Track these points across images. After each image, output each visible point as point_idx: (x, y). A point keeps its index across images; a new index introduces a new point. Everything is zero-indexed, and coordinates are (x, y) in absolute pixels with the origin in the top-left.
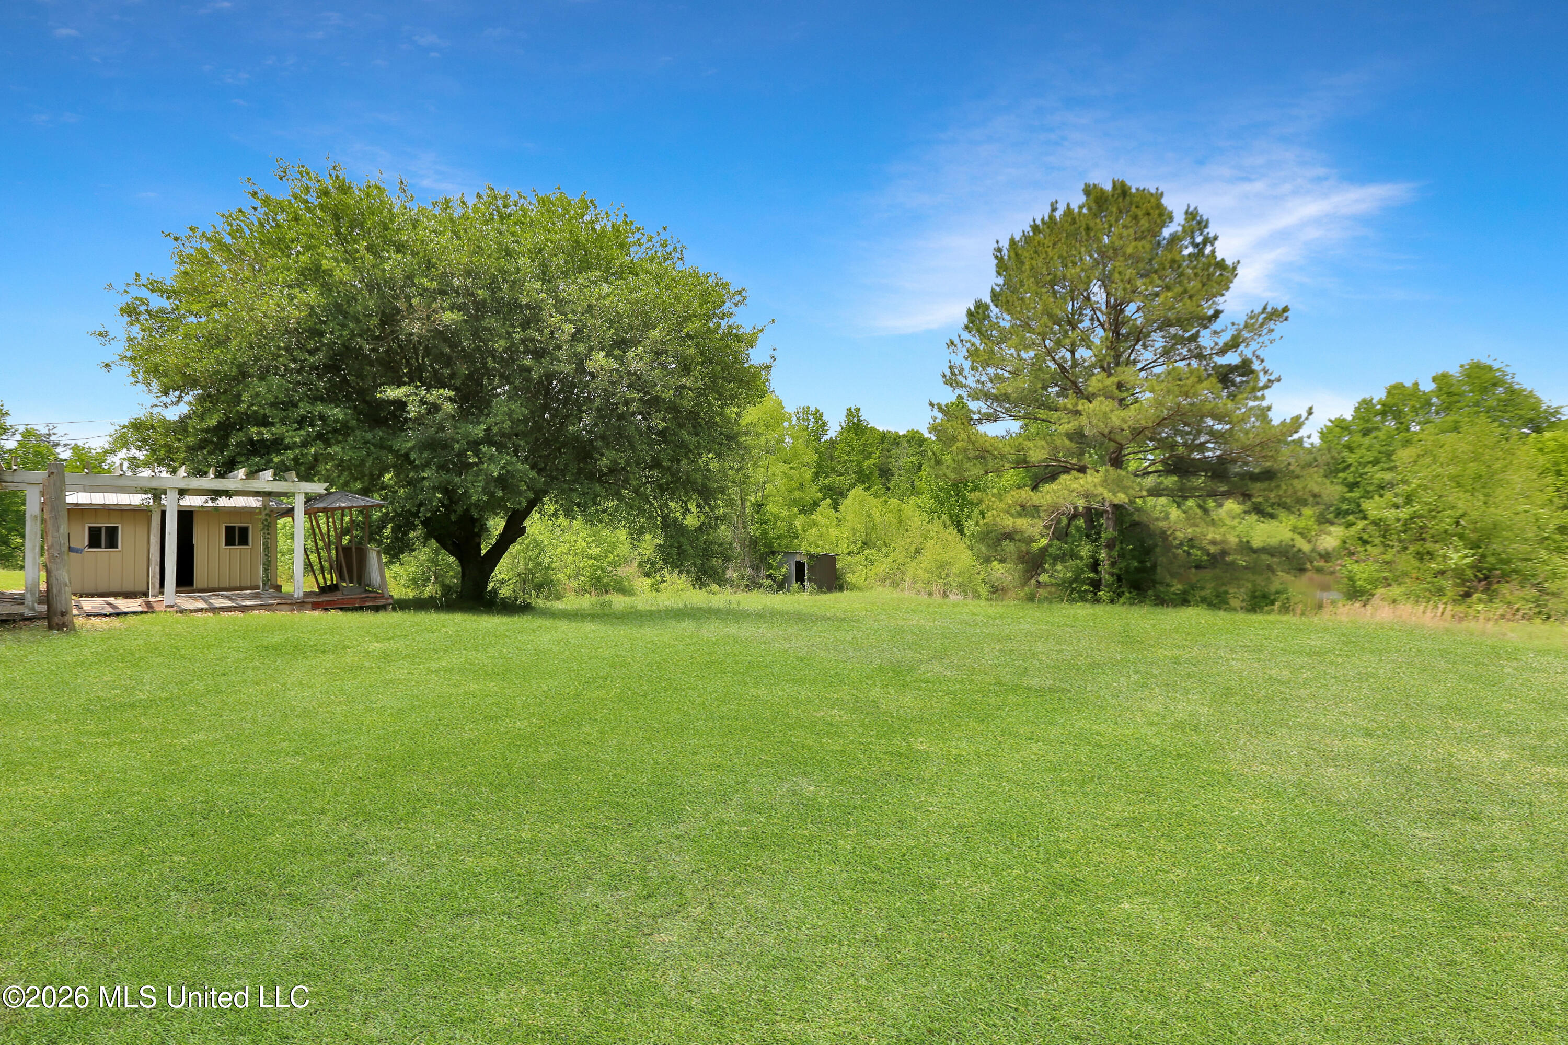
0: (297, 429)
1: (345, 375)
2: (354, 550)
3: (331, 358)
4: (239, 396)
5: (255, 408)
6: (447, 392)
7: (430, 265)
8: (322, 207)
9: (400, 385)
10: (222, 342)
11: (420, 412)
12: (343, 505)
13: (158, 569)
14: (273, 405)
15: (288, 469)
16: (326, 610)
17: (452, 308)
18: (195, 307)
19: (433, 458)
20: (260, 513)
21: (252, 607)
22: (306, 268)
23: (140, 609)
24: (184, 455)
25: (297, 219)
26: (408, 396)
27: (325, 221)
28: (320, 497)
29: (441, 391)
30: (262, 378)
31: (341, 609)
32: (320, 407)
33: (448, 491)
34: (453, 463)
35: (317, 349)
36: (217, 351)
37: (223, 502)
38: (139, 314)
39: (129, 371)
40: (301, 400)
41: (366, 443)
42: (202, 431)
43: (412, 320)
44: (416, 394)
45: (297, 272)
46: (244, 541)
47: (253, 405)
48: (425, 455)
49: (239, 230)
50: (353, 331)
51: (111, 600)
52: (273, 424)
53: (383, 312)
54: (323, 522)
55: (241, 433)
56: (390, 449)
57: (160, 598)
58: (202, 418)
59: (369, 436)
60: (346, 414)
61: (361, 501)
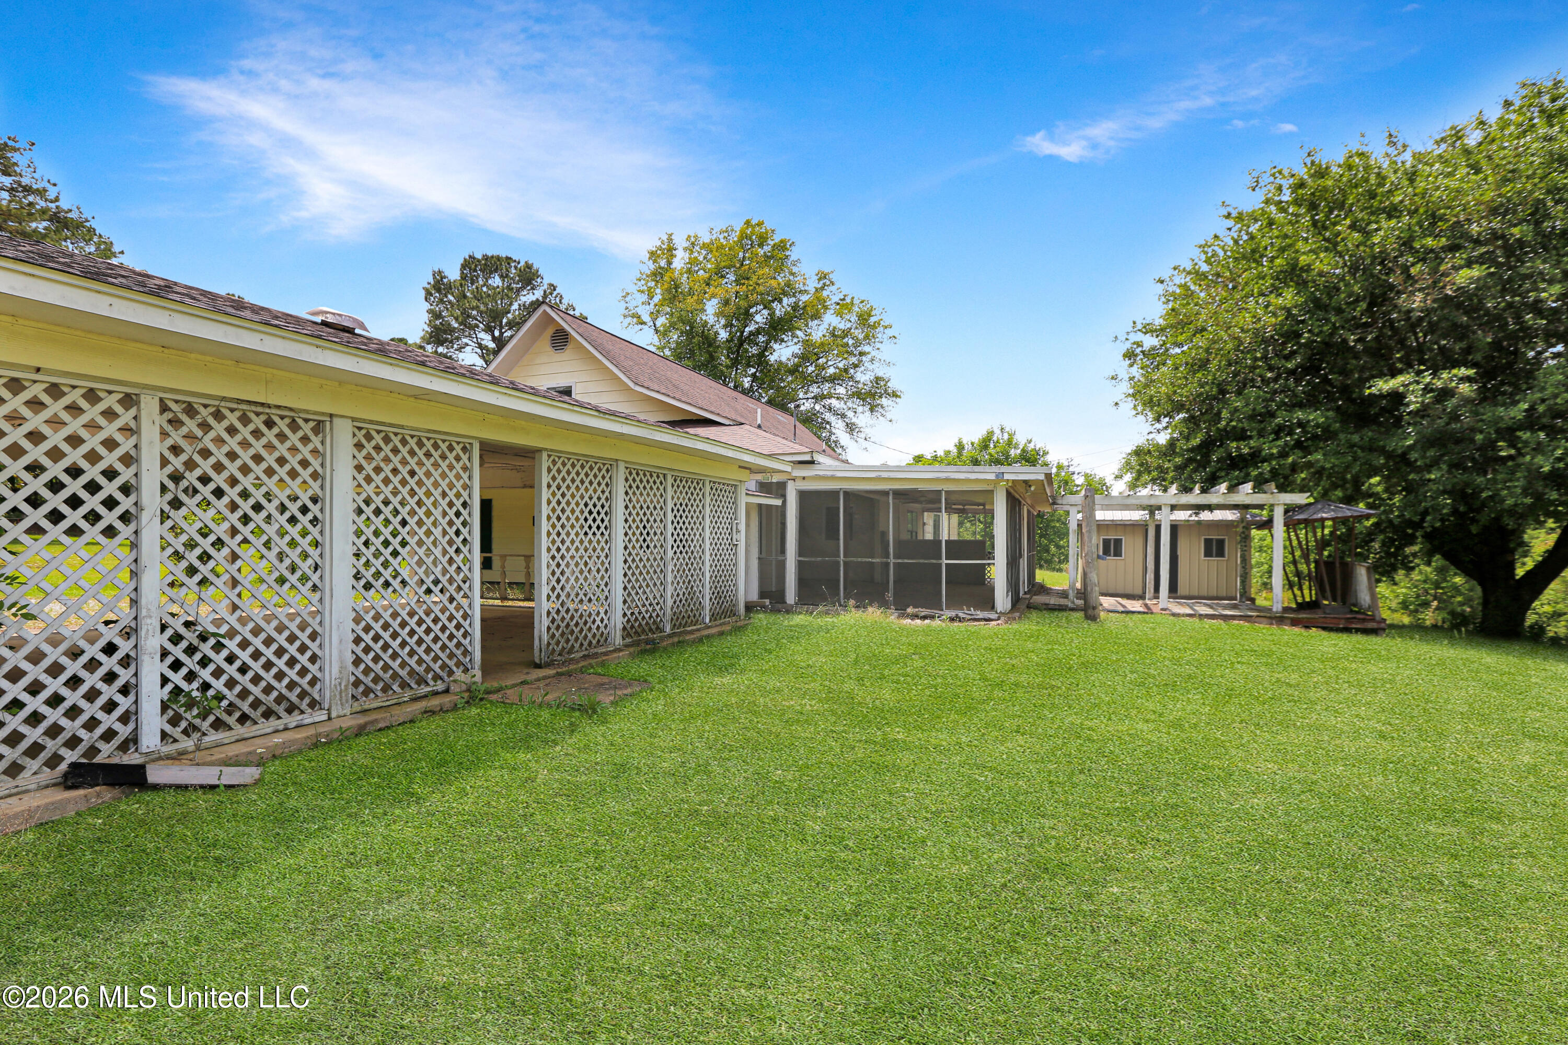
0: (1274, 440)
1: (1326, 375)
2: (1337, 565)
3: (1310, 359)
4: (1219, 413)
5: (1234, 423)
6: (1463, 371)
7: (1435, 218)
8: (1297, 202)
9: (1394, 373)
10: (1204, 364)
11: (1423, 402)
12: (1324, 515)
13: (1153, 576)
14: (1252, 417)
15: (1267, 481)
16: (1307, 627)
17: (1469, 264)
18: (1181, 338)
19: (1442, 455)
20: (1237, 526)
21: (1233, 617)
22: (1281, 271)
23: (1141, 609)
24: (1171, 474)
25: (1271, 223)
26: (1407, 385)
27: (1299, 215)
28: (1302, 508)
29: (1455, 371)
30: (1239, 393)
31: (1324, 629)
32: (1300, 414)
33: (1462, 494)
34: (1473, 459)
35: (1293, 353)
36: (1199, 375)
37: (1206, 516)
38: (1136, 355)
39: (1132, 406)
40: (1279, 408)
41: (1352, 446)
42: (1188, 450)
43: (1412, 293)
44: (1418, 383)
45: (1272, 278)
46: (1221, 553)
47: (1231, 421)
48: (1431, 453)
49: (1215, 254)
50: (1334, 324)
51: (1119, 599)
52: (1250, 437)
53: (1372, 294)
54: (1302, 534)
55: (1222, 450)
56: (1382, 451)
57: (1155, 601)
58: (1187, 439)
59: (1356, 438)
60: (1327, 418)
61: (1346, 511)
